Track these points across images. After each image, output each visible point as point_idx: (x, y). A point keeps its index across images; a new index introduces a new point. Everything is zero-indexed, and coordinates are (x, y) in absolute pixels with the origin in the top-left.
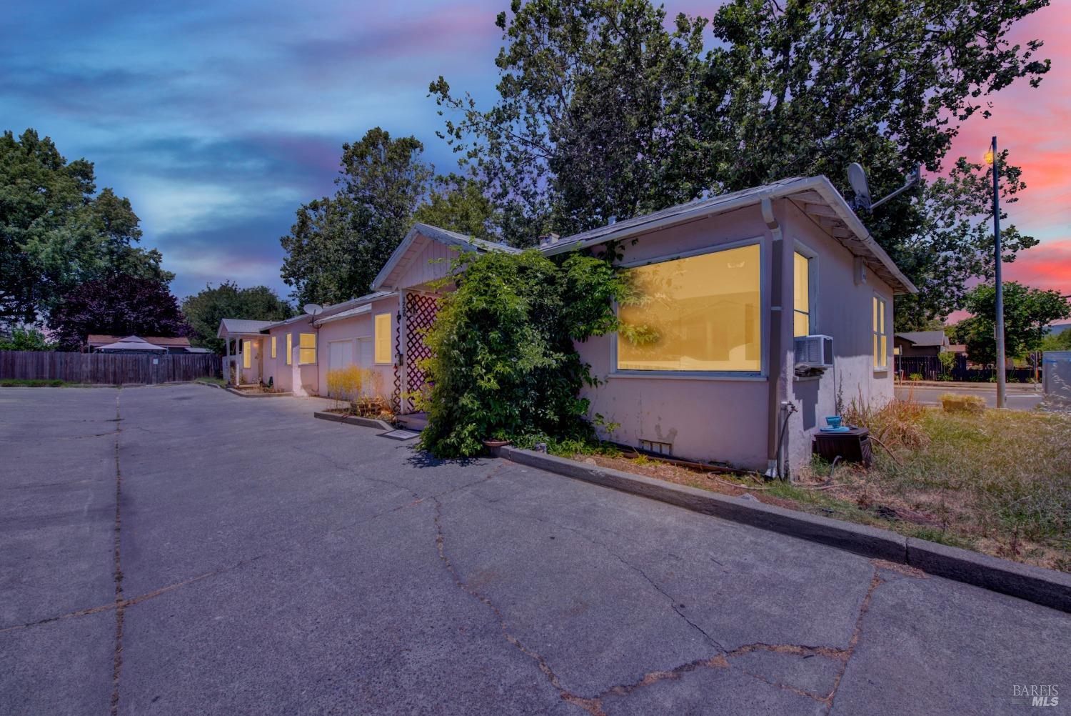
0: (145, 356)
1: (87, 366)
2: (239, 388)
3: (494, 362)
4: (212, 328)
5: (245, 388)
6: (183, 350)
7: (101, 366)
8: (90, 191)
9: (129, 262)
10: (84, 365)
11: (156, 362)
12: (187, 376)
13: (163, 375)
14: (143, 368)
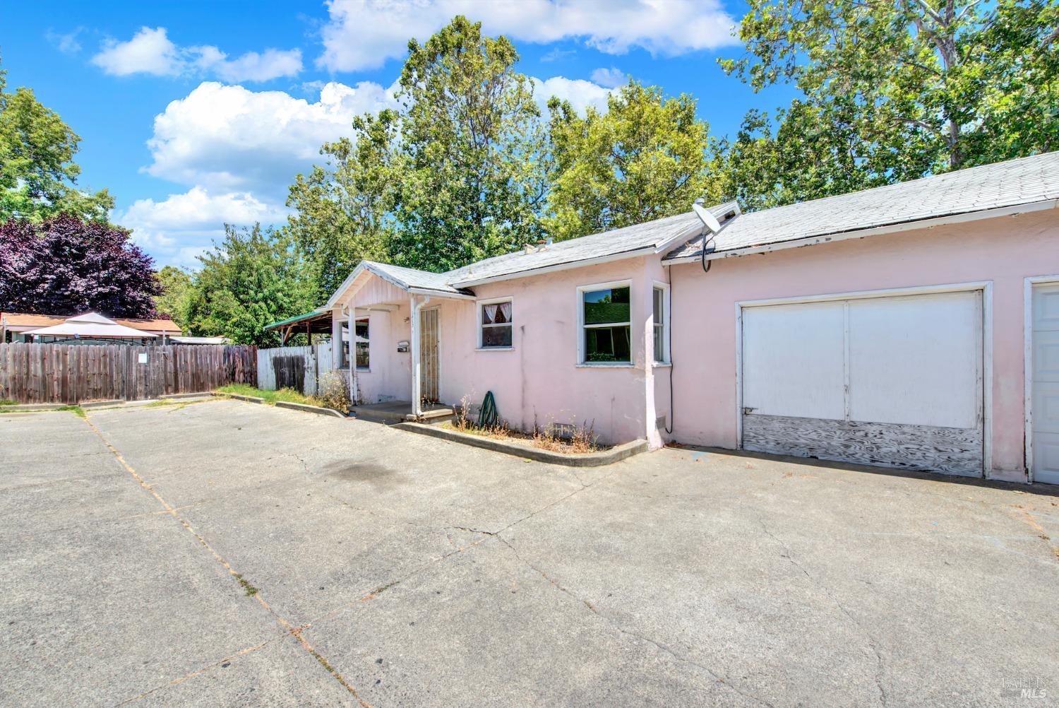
0: (121, 348)
1: (5, 369)
7: (36, 368)
11: (143, 358)
12: (198, 384)
13: (157, 383)
14: (120, 371)
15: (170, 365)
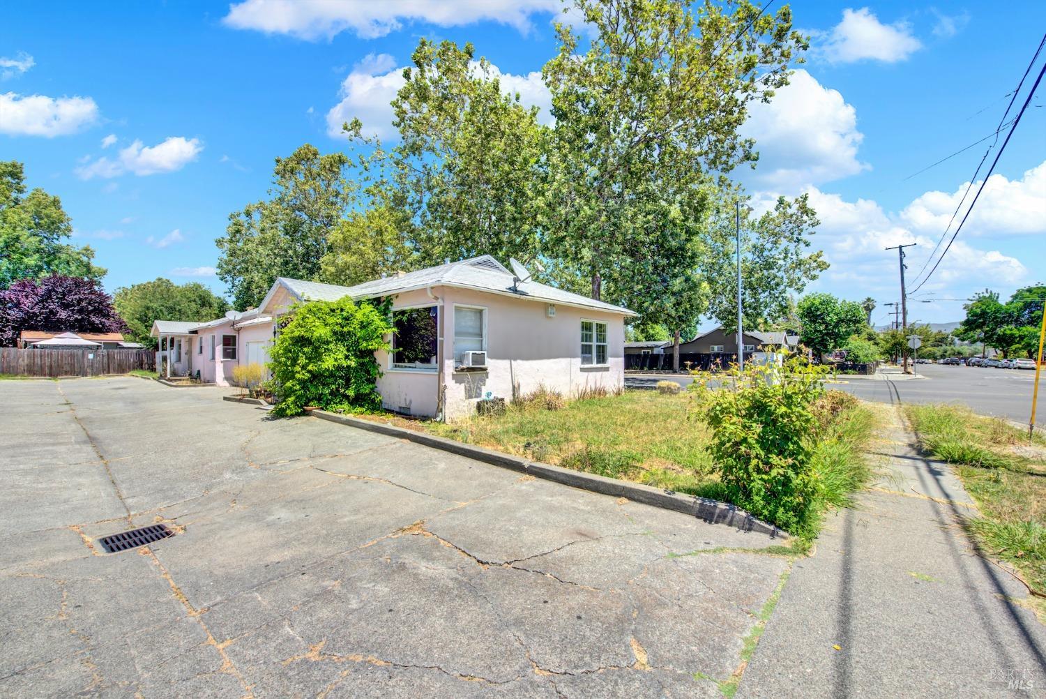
0: (80, 352)
1: (23, 360)
2: (169, 380)
3: (307, 365)
4: (146, 326)
5: (176, 380)
6: (117, 345)
7: (38, 361)
8: (20, 191)
9: (60, 258)
10: (21, 359)
11: (91, 356)
12: (122, 369)
13: (98, 368)
14: (78, 362)
15: (105, 360)
